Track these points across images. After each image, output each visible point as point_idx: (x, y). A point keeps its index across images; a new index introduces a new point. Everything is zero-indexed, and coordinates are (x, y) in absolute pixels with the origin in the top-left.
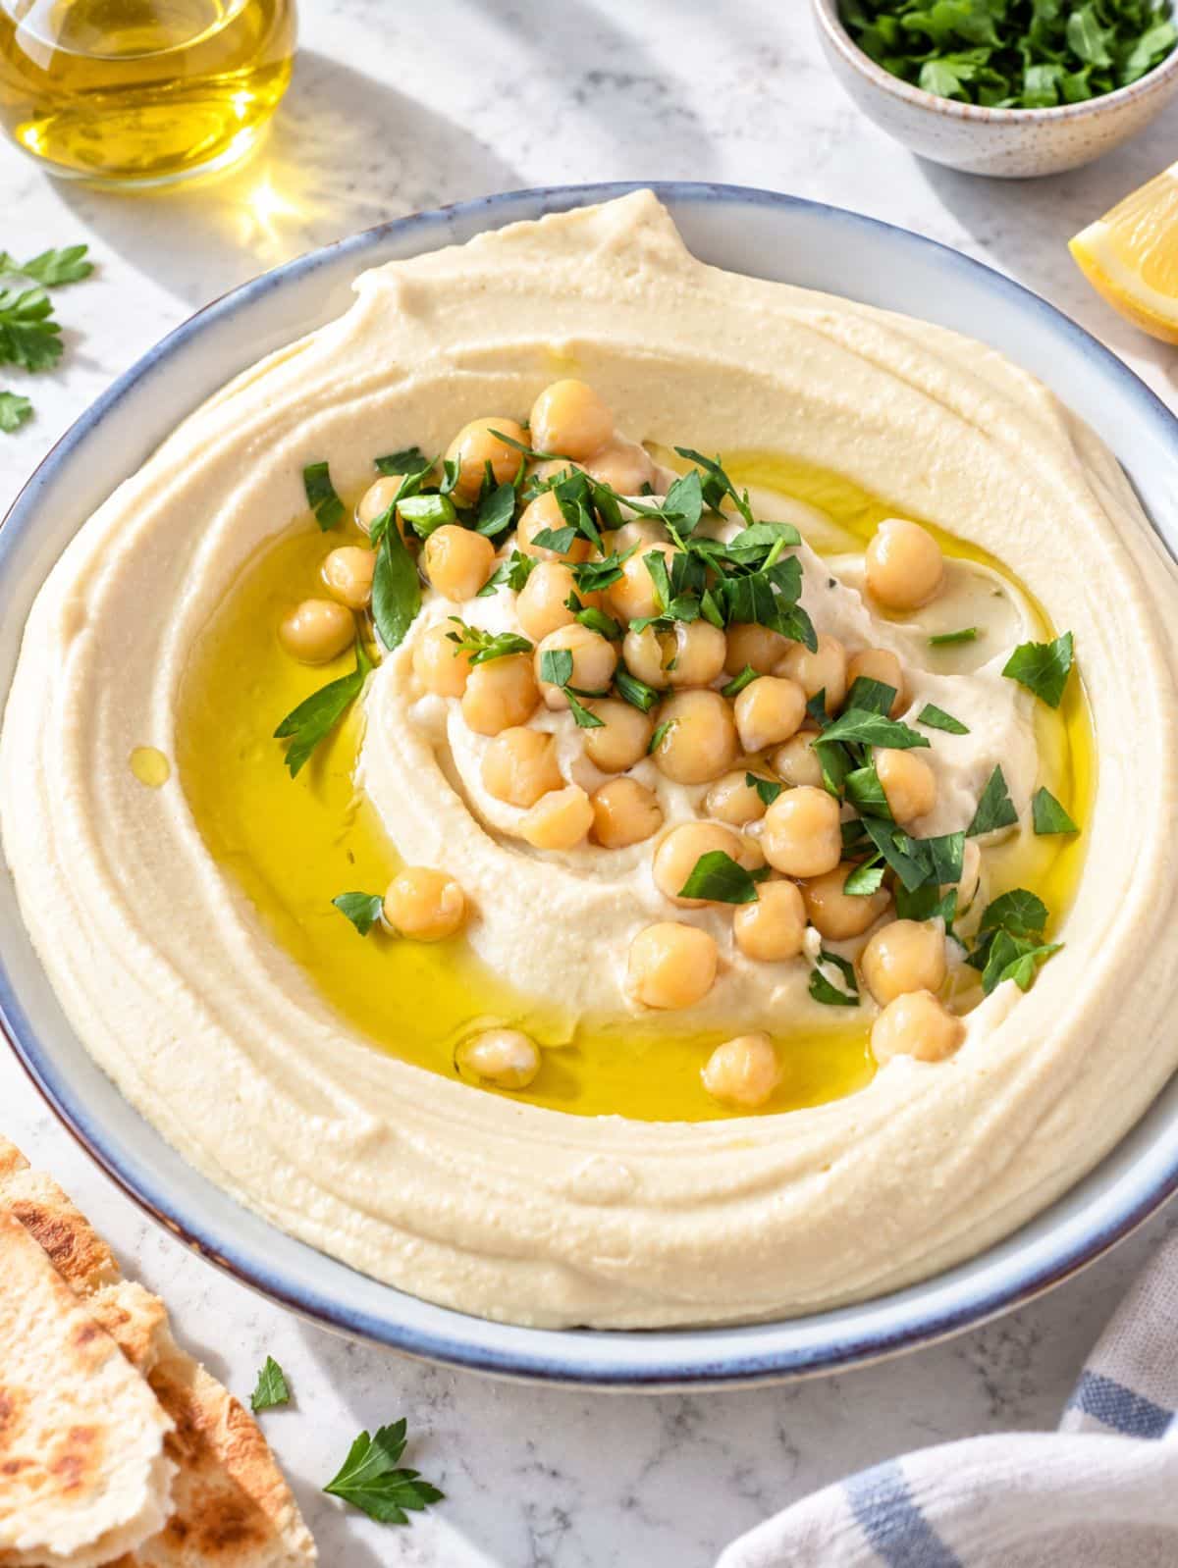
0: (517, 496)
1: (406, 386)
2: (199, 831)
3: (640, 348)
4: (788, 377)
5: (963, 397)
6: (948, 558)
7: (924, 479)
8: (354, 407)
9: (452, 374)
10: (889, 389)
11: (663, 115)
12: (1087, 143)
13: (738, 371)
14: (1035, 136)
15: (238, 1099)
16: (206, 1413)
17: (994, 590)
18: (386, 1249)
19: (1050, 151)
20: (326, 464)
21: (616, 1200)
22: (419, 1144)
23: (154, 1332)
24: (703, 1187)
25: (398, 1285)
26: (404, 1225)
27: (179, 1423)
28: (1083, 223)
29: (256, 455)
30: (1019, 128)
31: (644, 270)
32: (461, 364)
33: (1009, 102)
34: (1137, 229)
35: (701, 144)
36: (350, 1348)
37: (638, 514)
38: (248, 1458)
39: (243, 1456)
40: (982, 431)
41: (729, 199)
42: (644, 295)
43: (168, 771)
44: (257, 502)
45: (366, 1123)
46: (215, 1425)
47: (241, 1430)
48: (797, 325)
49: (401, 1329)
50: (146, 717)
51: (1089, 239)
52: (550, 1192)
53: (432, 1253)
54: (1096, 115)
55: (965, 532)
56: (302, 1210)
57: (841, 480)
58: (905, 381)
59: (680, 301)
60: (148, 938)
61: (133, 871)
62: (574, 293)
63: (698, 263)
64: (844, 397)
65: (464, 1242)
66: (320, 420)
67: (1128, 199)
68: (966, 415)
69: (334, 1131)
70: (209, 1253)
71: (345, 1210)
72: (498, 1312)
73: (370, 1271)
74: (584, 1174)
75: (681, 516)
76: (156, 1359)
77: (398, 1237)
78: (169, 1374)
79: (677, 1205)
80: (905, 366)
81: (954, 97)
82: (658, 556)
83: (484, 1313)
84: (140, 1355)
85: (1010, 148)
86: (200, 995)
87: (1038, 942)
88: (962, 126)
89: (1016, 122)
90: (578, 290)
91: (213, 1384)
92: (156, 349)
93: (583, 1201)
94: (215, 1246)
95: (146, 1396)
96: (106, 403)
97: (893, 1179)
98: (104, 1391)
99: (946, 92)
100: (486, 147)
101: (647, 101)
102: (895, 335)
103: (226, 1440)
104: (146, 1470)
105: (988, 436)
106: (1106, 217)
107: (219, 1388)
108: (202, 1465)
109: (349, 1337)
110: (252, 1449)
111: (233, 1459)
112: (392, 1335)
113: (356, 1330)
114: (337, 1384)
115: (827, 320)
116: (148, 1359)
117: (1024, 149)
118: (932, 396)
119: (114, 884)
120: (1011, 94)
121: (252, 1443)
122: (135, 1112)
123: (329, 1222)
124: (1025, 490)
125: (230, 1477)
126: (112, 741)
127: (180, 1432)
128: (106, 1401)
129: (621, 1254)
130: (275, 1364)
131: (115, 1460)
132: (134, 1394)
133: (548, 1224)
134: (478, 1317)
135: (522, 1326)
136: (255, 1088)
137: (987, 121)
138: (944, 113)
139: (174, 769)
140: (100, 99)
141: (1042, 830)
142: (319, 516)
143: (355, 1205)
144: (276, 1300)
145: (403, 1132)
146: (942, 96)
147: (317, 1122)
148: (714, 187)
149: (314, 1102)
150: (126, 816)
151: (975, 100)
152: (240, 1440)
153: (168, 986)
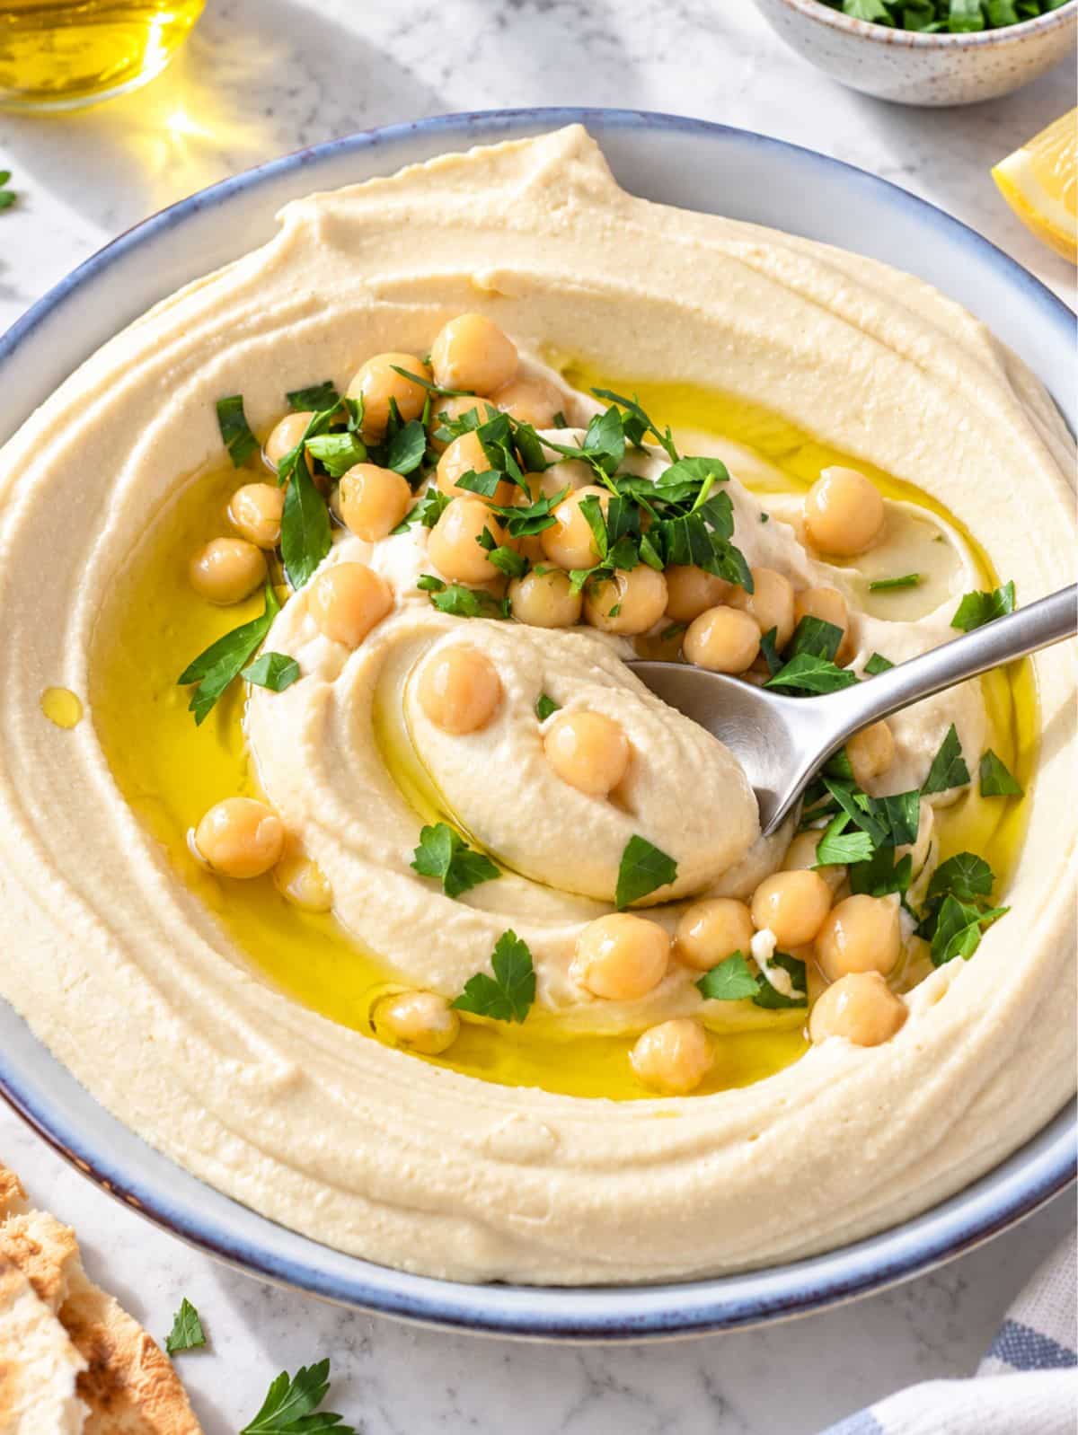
0: (428, 433)
1: (326, 316)
2: (111, 772)
3: (565, 280)
4: (719, 310)
5: (897, 331)
6: (887, 500)
7: (858, 416)
8: (270, 338)
9: (372, 305)
10: (821, 325)
11: (587, 38)
12: (1013, 69)
13: (667, 304)
14: (959, 61)
15: (151, 1038)
16: (119, 1351)
17: (937, 534)
18: (297, 1197)
19: (976, 77)
20: (240, 398)
21: (538, 1158)
22: (335, 1092)
23: (65, 1265)
24: (626, 1150)
25: (309, 1234)
26: (315, 1173)
27: (92, 1362)
28: (1010, 150)
29: (170, 388)
30: (941, 54)
31: (573, 202)
32: (382, 295)
33: (934, 26)
34: (1062, 157)
35: (626, 69)
36: (266, 1291)
37: (559, 456)
38: (162, 1399)
39: (159, 1397)
40: (917, 365)
41: (659, 127)
42: (571, 227)
43: (81, 709)
44: (170, 438)
45: (279, 1067)
46: (129, 1363)
47: (154, 1371)
48: (729, 259)
49: (315, 1272)
50: (58, 656)
51: (1011, 167)
52: (467, 1146)
53: (343, 1203)
54: (1023, 40)
55: (901, 471)
56: (211, 1153)
57: (774, 416)
58: (839, 316)
59: (608, 234)
60: (60, 874)
61: (45, 807)
62: (500, 224)
63: (627, 196)
64: (778, 332)
65: (376, 1194)
66: (233, 352)
67: (1054, 126)
68: (901, 348)
69: (249, 1074)
70: (121, 1193)
71: (254, 1155)
72: (409, 1264)
73: (279, 1219)
74: (502, 1132)
75: (605, 455)
76: (67, 1294)
77: (309, 1186)
78: (81, 1309)
79: (600, 1167)
80: (839, 299)
81: (878, 21)
82: (593, 500)
83: (396, 1265)
84: (51, 1291)
85: (935, 74)
86: (114, 932)
87: (986, 908)
88: (884, 50)
89: (941, 47)
90: (504, 221)
91: (126, 1320)
92: (72, 275)
93: (503, 1158)
94: (125, 1185)
95: (58, 1335)
96: (20, 331)
97: (822, 1150)
98: (15, 1328)
99: (870, 16)
100: (407, 71)
101: (568, 25)
102: (828, 268)
103: (141, 1380)
104: (58, 1412)
105: (925, 371)
106: (1029, 145)
107: (133, 1326)
108: (114, 1407)
109: (263, 1280)
110: (166, 1391)
111: (145, 1401)
112: (305, 1278)
113: (270, 1273)
114: (254, 1328)
115: (758, 253)
116: (59, 1293)
117: (948, 75)
118: (865, 331)
119: (28, 821)
120: (937, 18)
121: (167, 1384)
122: (44, 1049)
123: (237, 1166)
124: (964, 426)
125: (144, 1420)
126: (24, 680)
127: (92, 1371)
128: (16, 1338)
129: (540, 1213)
130: (191, 1306)
131: (27, 1400)
132: (46, 1333)
133: (466, 1178)
134: (389, 1268)
135: (436, 1279)
136: (169, 1028)
137: (912, 46)
138: (868, 37)
139: (87, 710)
140: (13, 19)
141: (988, 792)
142: (232, 451)
143: (267, 1152)
144: (188, 1242)
145: (320, 1081)
146: (866, 20)
147: (231, 1065)
148: (644, 114)
149: (226, 1044)
150: (39, 754)
151: (900, 24)
152: (154, 1380)
153: (83, 923)
